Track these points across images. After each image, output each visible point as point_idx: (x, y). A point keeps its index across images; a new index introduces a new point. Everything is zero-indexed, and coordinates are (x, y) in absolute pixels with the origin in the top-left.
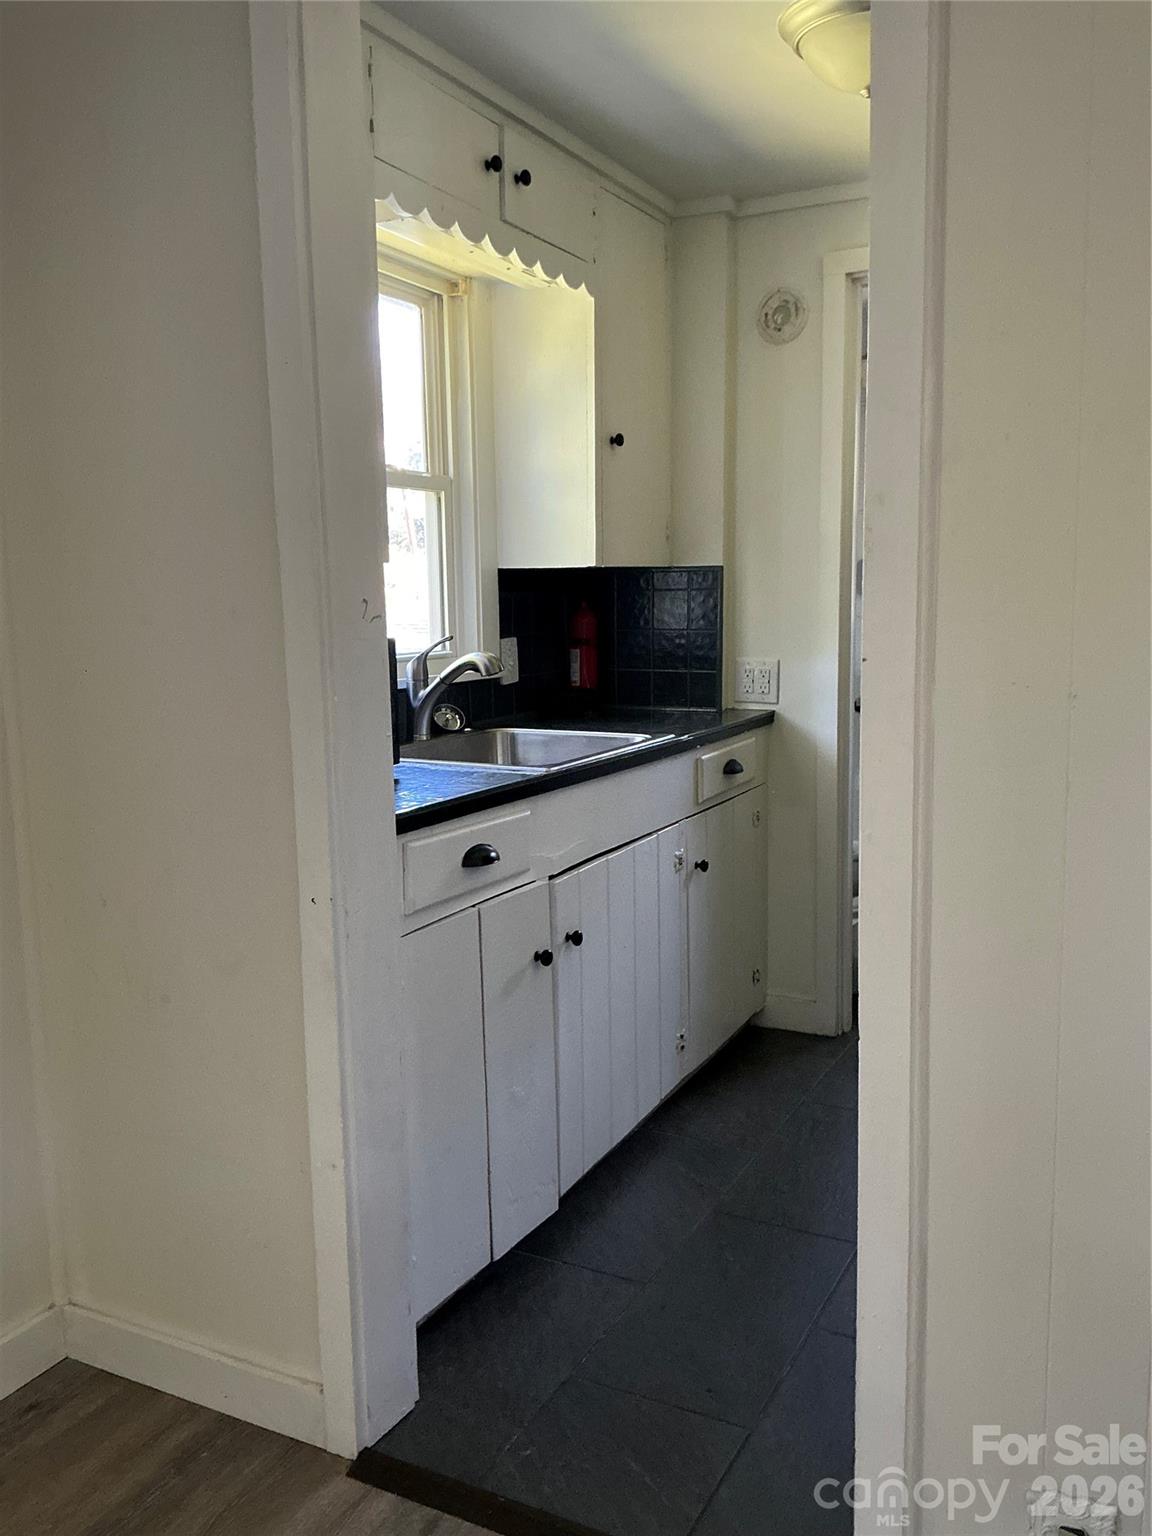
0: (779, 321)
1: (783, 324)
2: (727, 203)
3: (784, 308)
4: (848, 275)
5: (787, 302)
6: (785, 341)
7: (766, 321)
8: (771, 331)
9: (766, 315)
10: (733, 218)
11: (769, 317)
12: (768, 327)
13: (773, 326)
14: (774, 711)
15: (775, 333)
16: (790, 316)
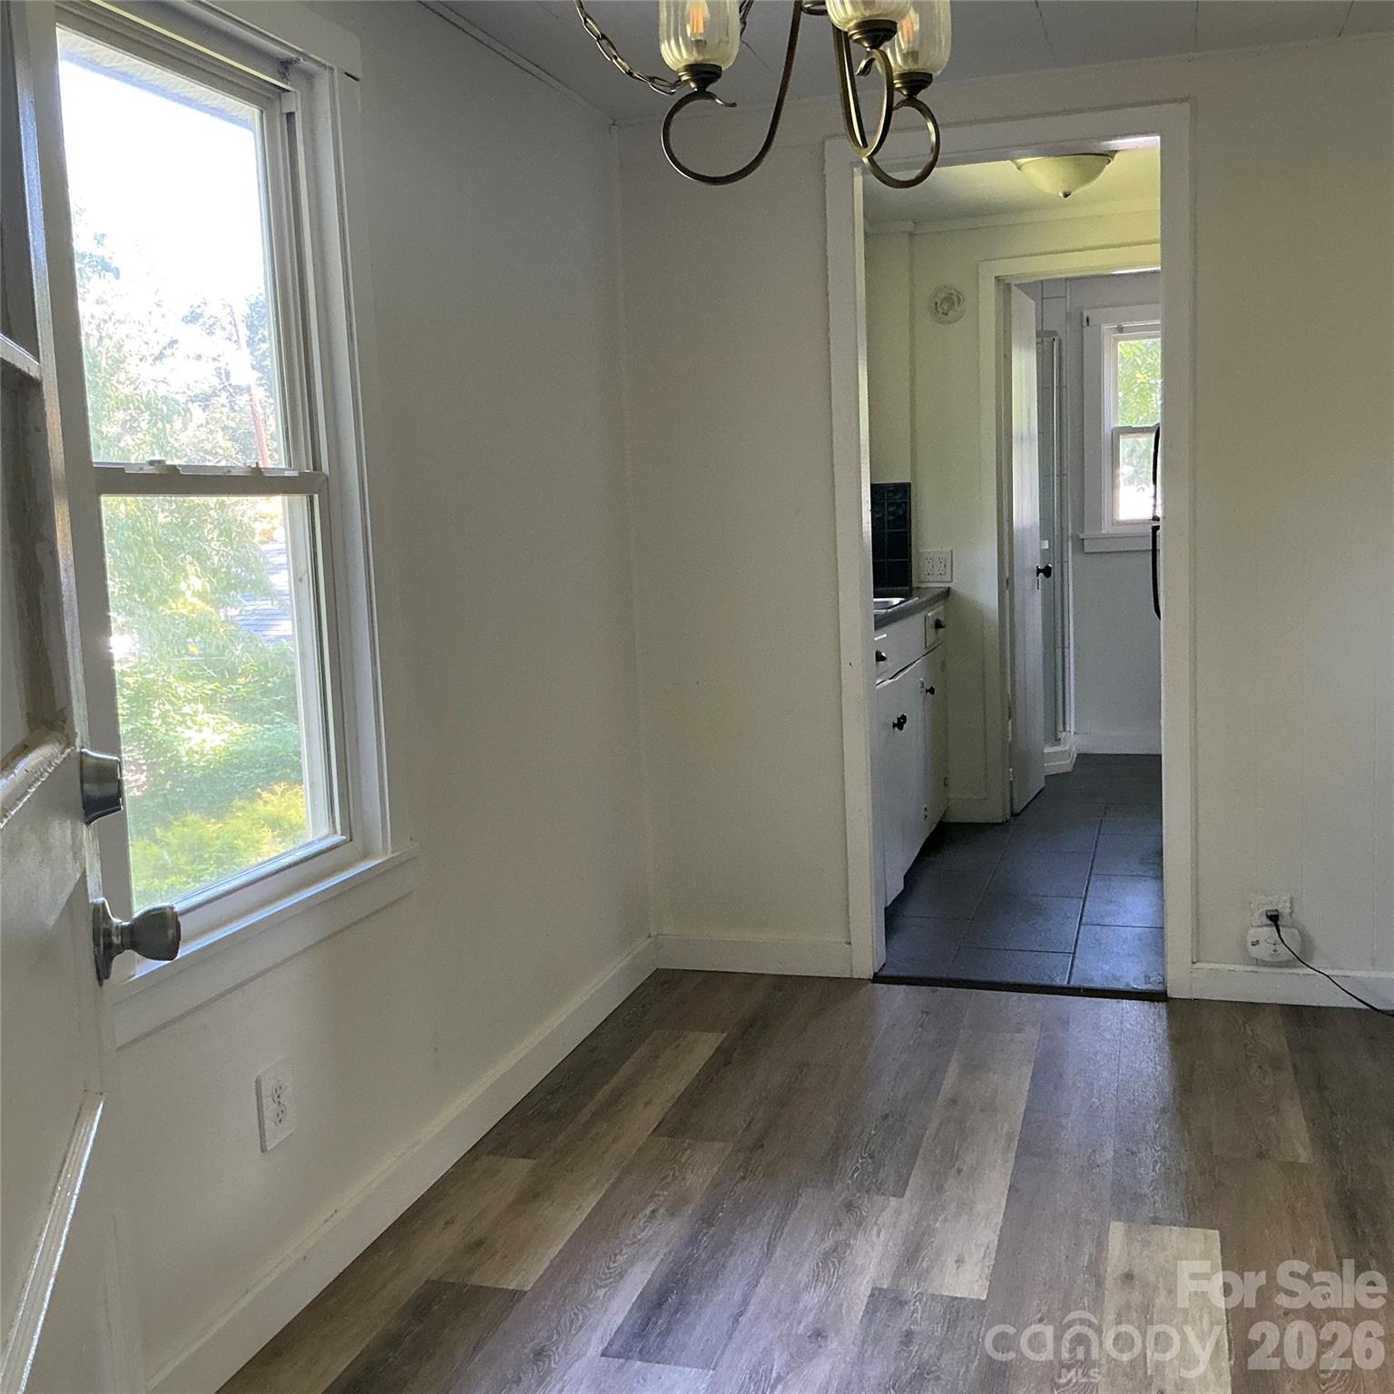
0: (946, 308)
1: (949, 310)
2: (909, 226)
3: (949, 298)
4: (996, 277)
5: (952, 294)
6: (950, 323)
7: (936, 308)
8: (940, 315)
9: (936, 303)
10: (911, 235)
11: (939, 305)
12: (937, 311)
13: (941, 311)
14: (949, 588)
15: (942, 316)
16: (953, 304)
